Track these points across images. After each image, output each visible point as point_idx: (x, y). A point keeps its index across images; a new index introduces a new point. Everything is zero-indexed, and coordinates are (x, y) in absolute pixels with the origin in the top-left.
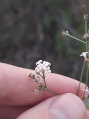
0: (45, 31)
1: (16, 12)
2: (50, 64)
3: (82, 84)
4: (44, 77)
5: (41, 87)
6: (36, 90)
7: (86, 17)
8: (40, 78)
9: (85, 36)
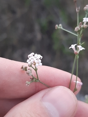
0: (42, 30)
1: (14, 12)
2: (42, 57)
3: (74, 76)
4: (36, 70)
5: (33, 79)
6: (27, 82)
7: (78, 9)
8: (31, 71)
9: (76, 29)
